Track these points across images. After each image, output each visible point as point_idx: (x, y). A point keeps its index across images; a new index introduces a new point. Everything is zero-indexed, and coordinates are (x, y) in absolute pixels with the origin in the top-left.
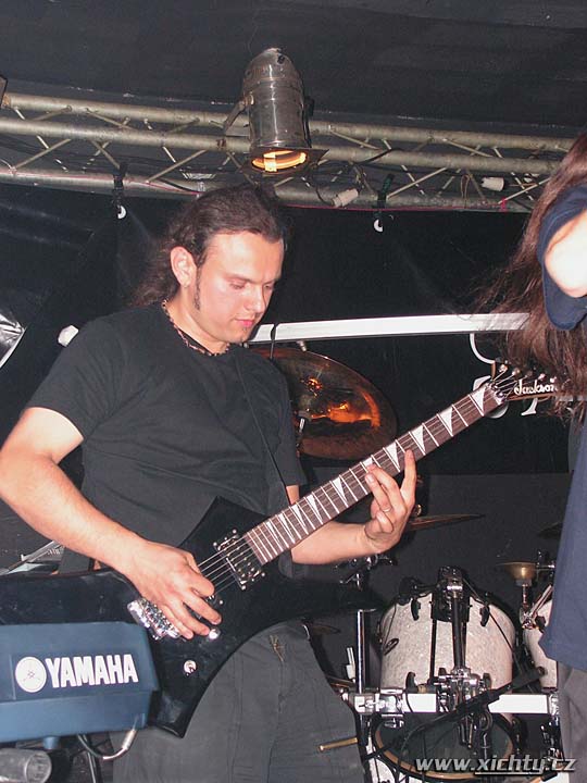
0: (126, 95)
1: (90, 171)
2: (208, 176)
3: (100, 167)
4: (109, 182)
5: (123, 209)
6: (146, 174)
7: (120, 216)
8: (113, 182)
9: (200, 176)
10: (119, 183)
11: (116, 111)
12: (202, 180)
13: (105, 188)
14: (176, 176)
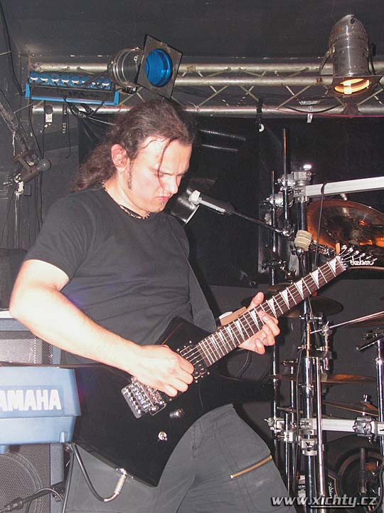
0: (265, 58)
1: (242, 105)
2: (315, 102)
3: (249, 103)
4: (254, 110)
5: (262, 126)
6: (276, 104)
7: (260, 130)
8: (255, 110)
9: (310, 103)
10: (259, 111)
11: (257, 68)
12: (311, 105)
13: (251, 114)
14: (294, 103)
